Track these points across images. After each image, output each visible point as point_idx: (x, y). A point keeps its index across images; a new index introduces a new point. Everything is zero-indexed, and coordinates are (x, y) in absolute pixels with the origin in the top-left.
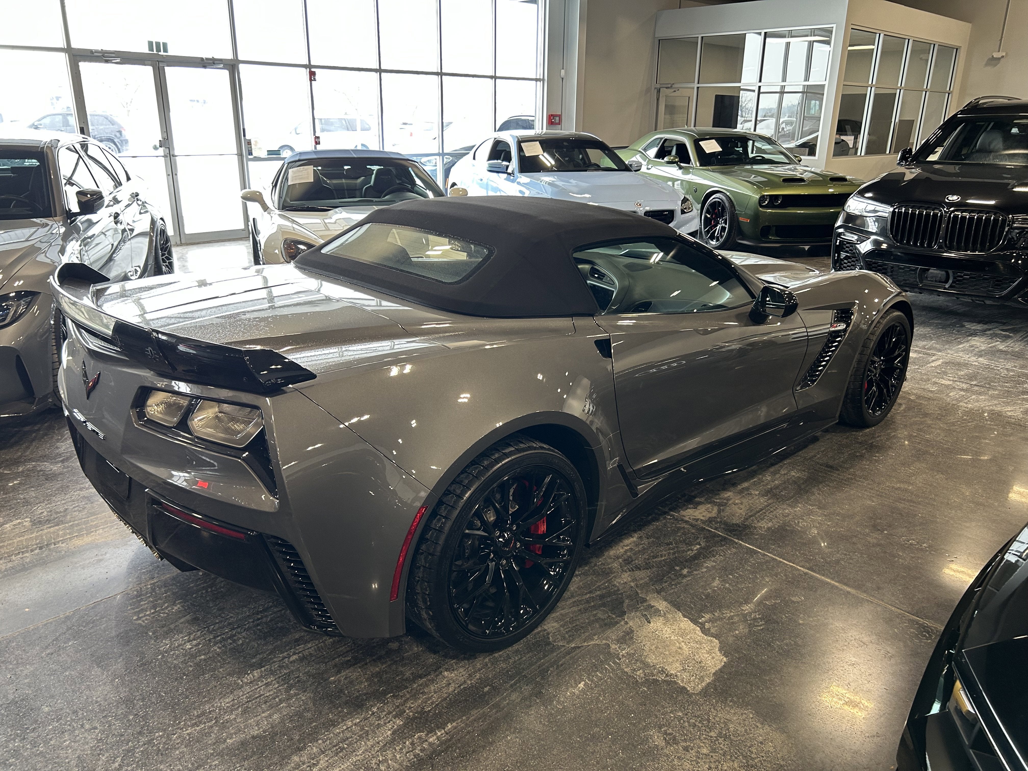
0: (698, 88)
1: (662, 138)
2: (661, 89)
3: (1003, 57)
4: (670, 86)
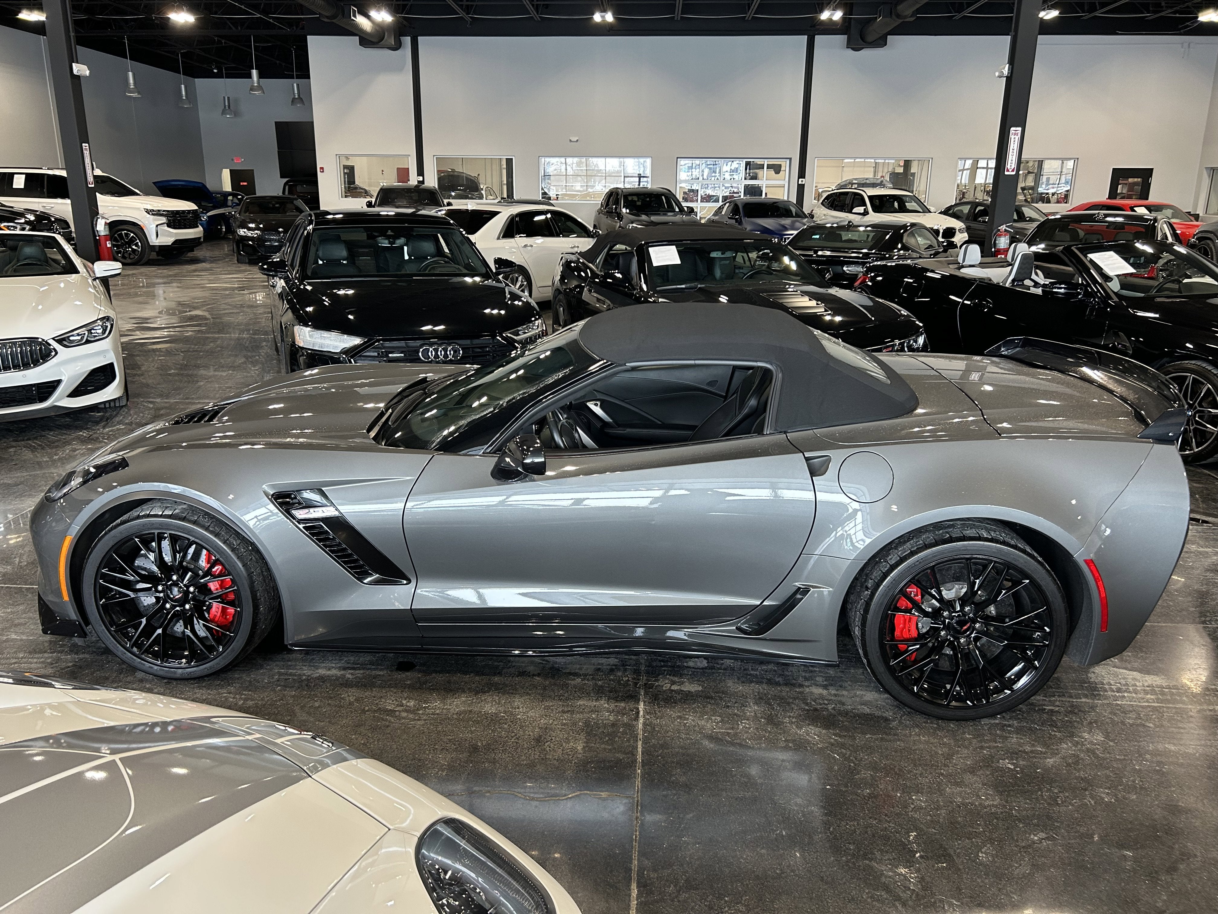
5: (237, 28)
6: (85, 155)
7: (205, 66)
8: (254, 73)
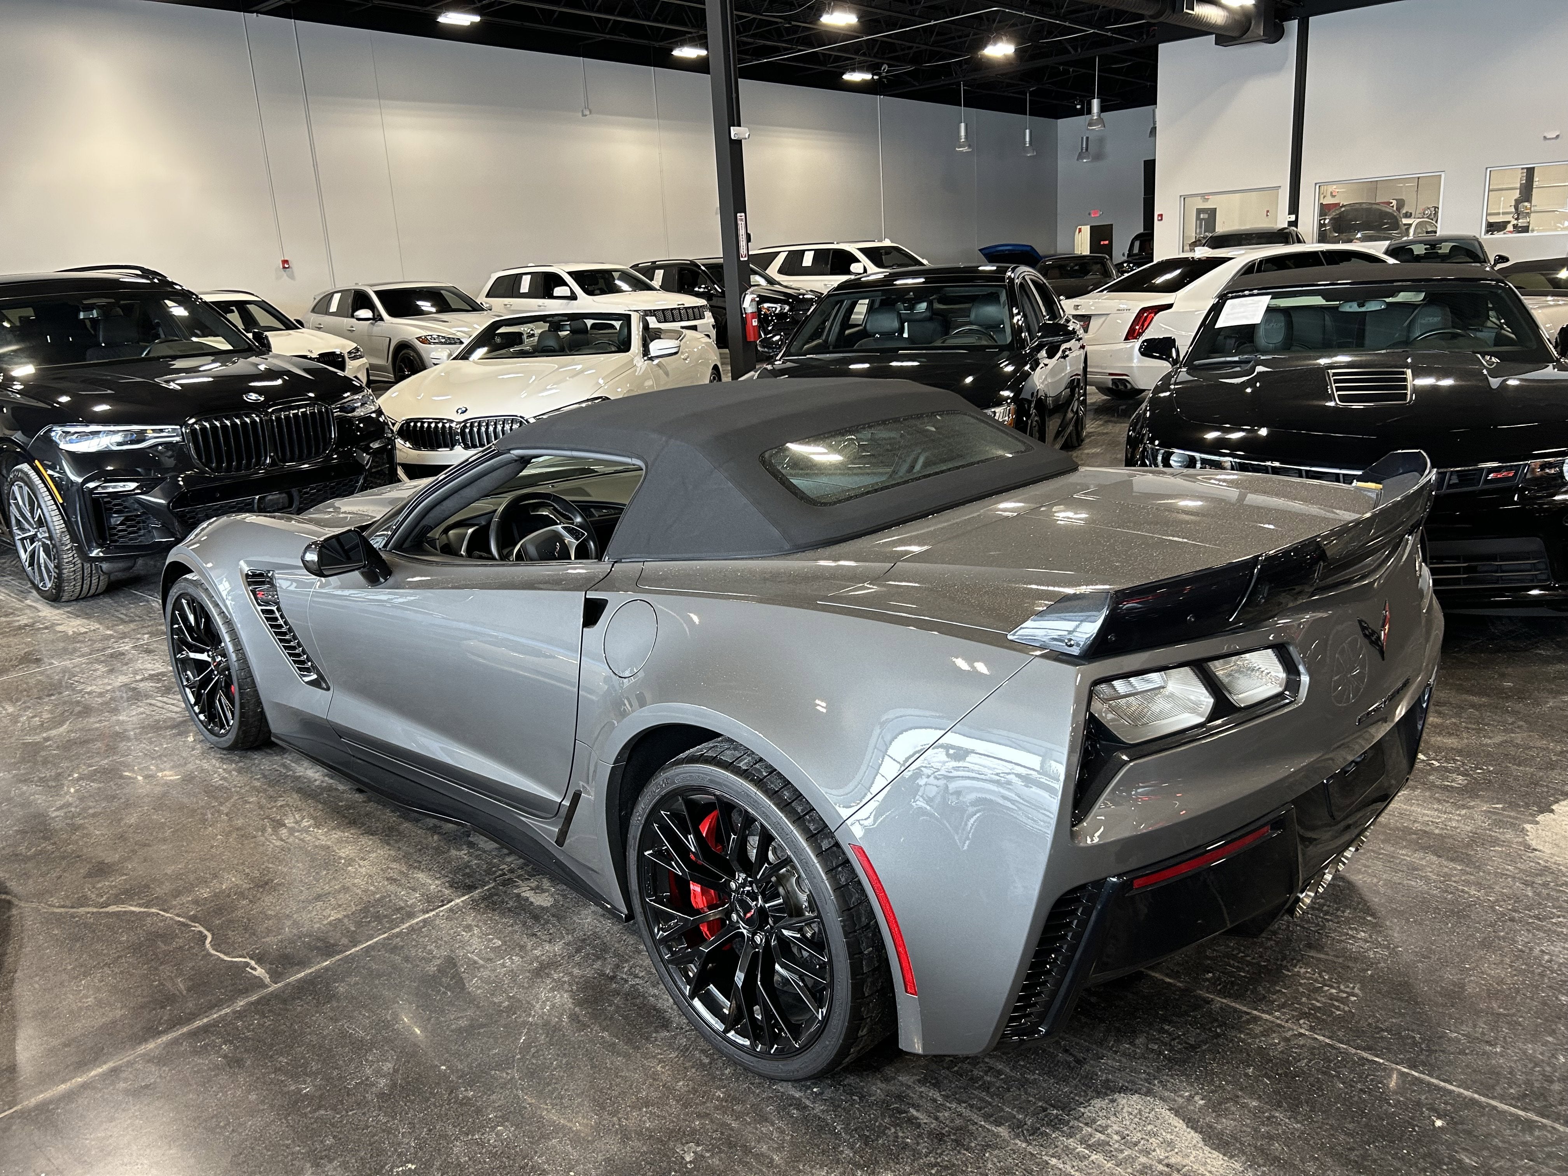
5: (1076, 51)
6: (740, 227)
7: (1065, 103)
8: (1095, 103)
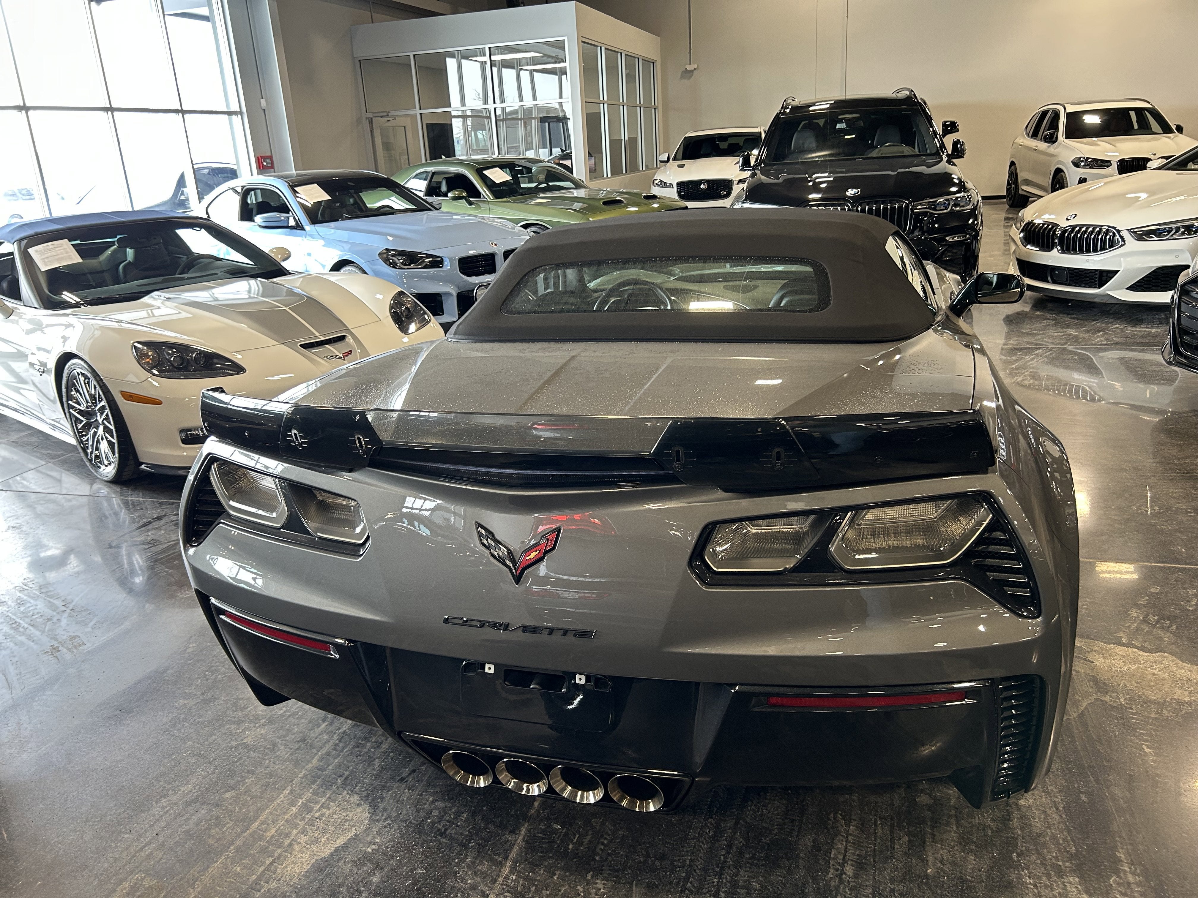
0: (421, 114)
1: (428, 172)
2: (374, 119)
3: (695, 69)
4: (385, 114)
